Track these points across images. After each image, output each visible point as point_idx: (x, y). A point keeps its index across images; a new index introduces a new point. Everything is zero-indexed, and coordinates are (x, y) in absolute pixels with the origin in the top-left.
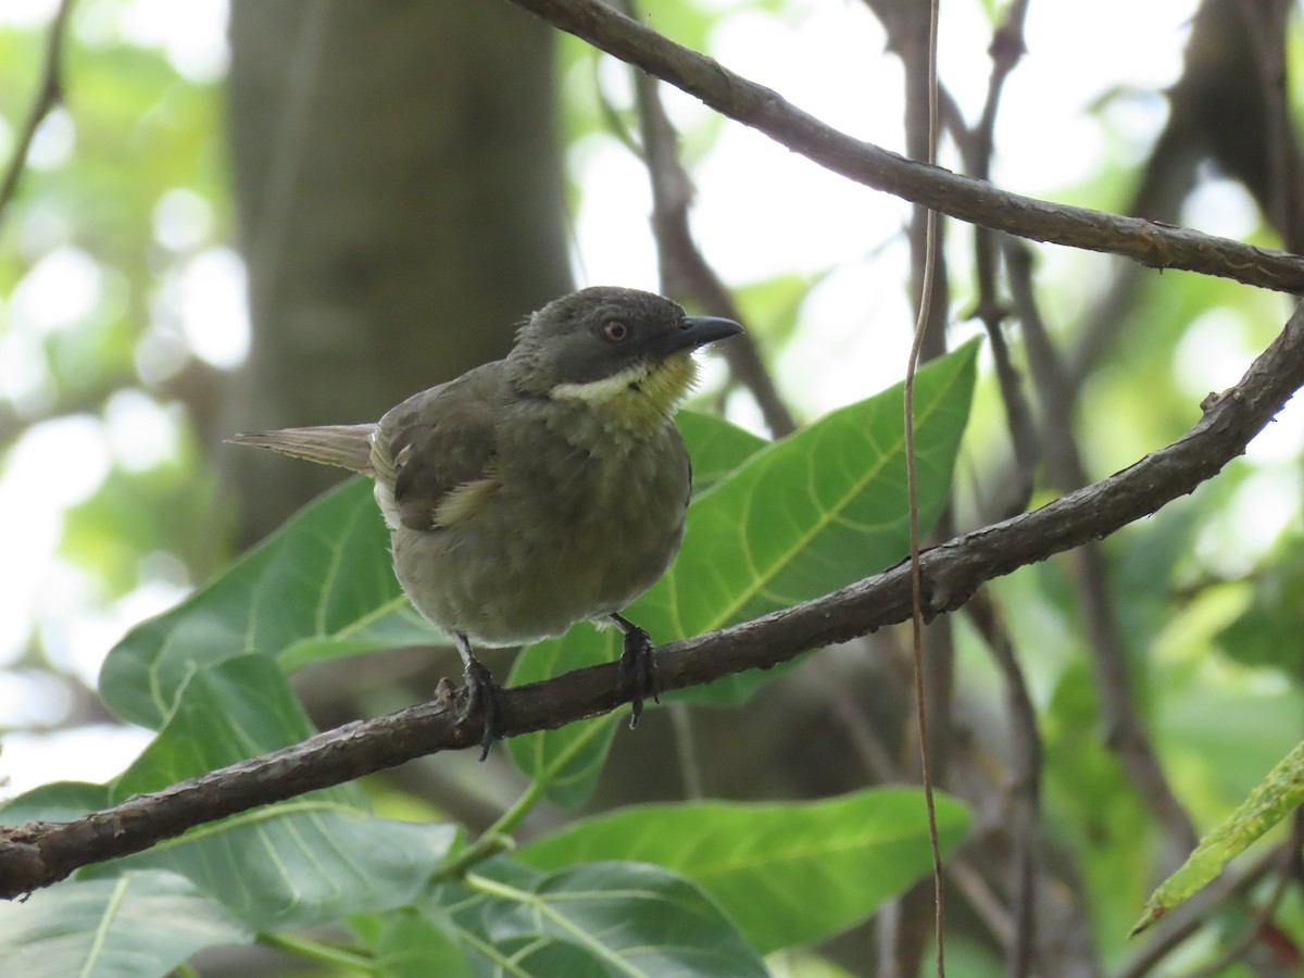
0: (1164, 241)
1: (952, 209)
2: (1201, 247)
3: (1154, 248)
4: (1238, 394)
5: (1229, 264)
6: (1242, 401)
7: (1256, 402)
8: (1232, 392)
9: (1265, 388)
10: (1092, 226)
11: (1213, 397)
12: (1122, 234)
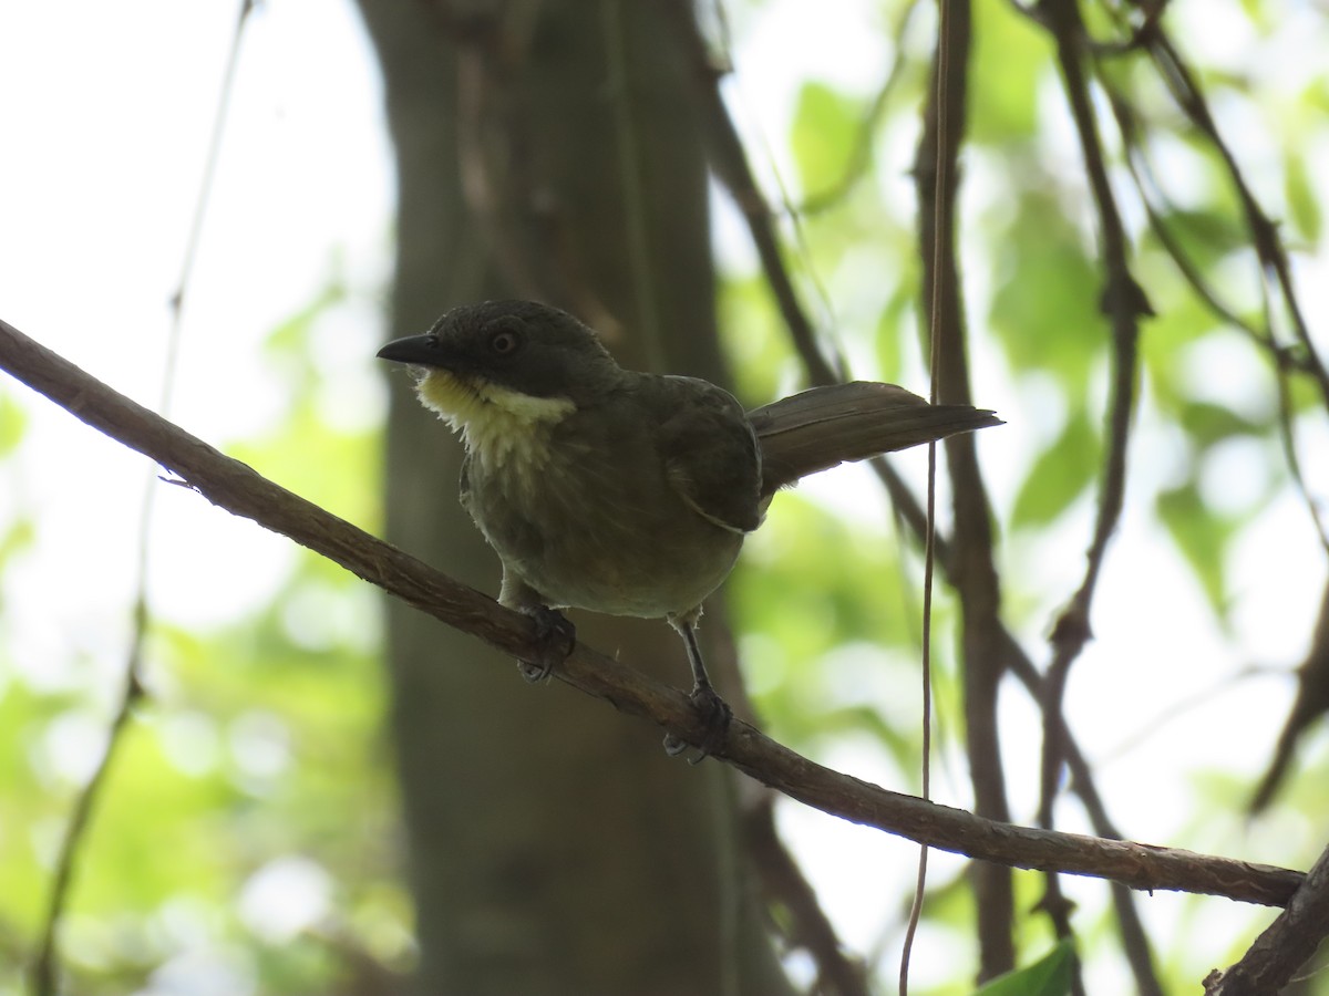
0: (1152, 862)
1: (934, 839)
2: (1191, 867)
3: (1143, 869)
4: (1241, 971)
5: (1219, 881)
6: (1244, 977)
7: (1259, 979)
8: (1234, 969)
9: (1268, 964)
10: (1078, 851)
11: (1214, 974)
12: (1108, 857)
